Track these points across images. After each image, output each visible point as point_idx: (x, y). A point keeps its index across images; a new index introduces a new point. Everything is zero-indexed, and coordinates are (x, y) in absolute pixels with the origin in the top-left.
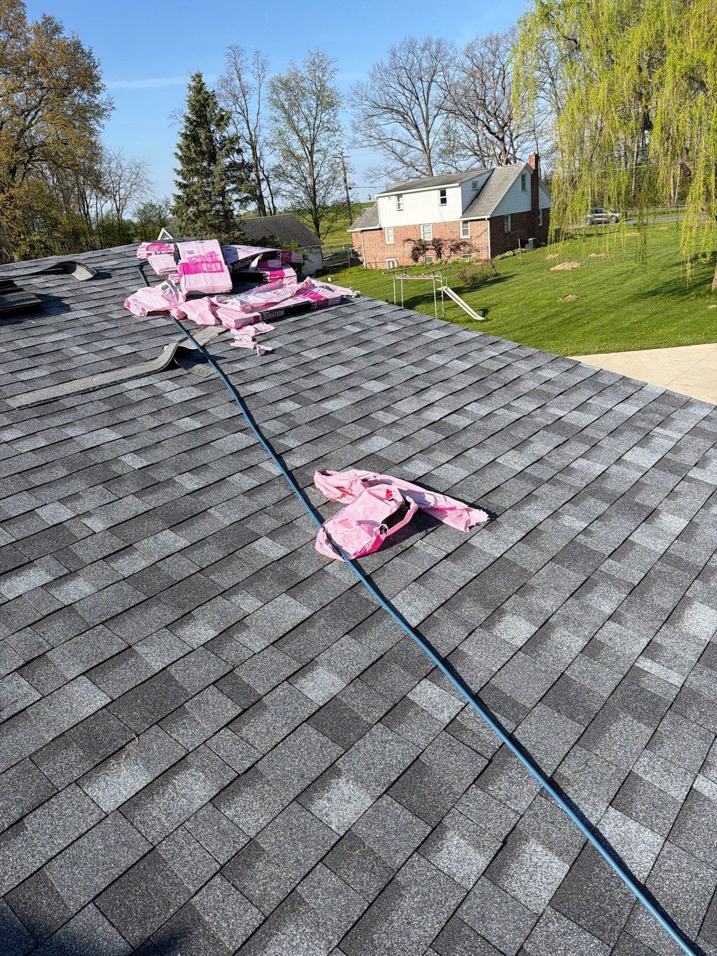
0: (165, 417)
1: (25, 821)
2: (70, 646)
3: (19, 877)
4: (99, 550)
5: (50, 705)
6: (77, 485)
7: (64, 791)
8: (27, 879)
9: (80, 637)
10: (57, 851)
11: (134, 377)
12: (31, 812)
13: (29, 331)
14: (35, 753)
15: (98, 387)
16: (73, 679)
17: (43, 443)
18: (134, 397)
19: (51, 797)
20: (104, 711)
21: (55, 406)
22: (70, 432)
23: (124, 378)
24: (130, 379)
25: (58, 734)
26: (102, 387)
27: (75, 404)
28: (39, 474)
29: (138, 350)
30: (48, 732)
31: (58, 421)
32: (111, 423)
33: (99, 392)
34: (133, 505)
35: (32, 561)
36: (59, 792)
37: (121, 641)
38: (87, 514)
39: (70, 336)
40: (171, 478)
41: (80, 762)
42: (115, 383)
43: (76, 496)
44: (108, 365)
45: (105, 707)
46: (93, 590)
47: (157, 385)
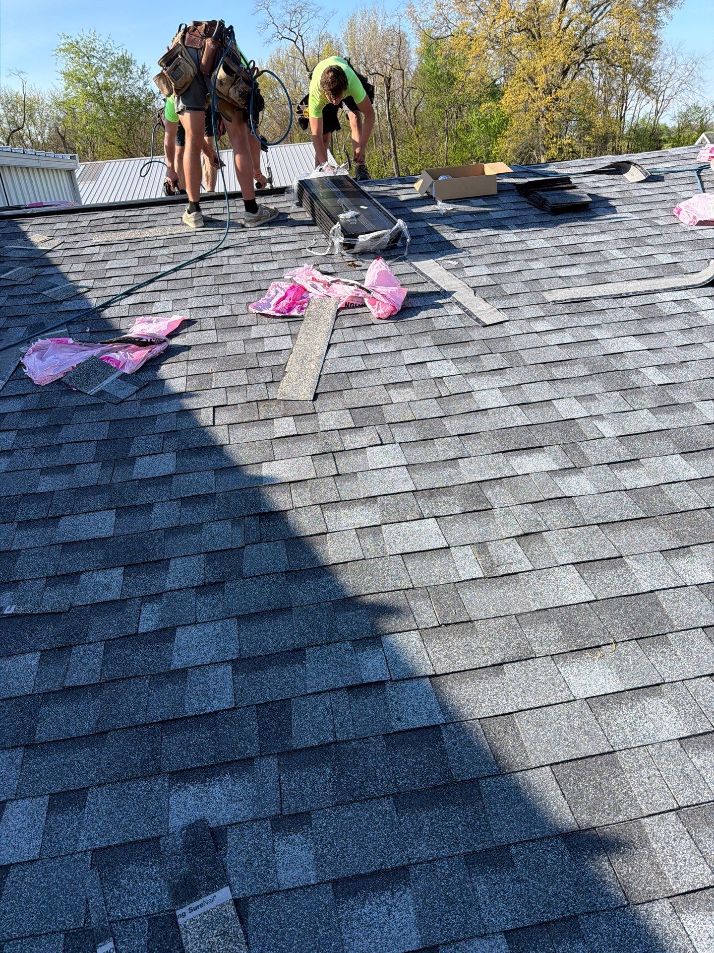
0: (696, 337)
1: (505, 666)
2: (565, 534)
3: (493, 710)
4: (606, 454)
5: (539, 579)
6: (594, 386)
7: (541, 659)
8: (499, 715)
9: (574, 530)
10: (528, 707)
11: (671, 289)
12: (511, 662)
13: (573, 229)
14: (521, 614)
15: (631, 294)
16: (563, 565)
17: (570, 340)
18: (667, 309)
19: (529, 659)
20: (587, 605)
21: (585, 306)
22: (596, 334)
23: (660, 288)
24: (665, 290)
25: (543, 608)
26: (635, 294)
27: (606, 307)
28: (561, 369)
29: (679, 261)
30: (534, 601)
31: (586, 320)
32: (638, 333)
33: (631, 299)
34: (646, 420)
35: (543, 447)
36: (536, 658)
37: (613, 548)
38: (600, 417)
39: (611, 238)
40: (691, 403)
41: (559, 641)
42: (649, 293)
43: (591, 397)
44: (645, 273)
45: (589, 602)
46: (594, 491)
47: (694, 301)
